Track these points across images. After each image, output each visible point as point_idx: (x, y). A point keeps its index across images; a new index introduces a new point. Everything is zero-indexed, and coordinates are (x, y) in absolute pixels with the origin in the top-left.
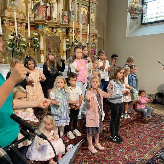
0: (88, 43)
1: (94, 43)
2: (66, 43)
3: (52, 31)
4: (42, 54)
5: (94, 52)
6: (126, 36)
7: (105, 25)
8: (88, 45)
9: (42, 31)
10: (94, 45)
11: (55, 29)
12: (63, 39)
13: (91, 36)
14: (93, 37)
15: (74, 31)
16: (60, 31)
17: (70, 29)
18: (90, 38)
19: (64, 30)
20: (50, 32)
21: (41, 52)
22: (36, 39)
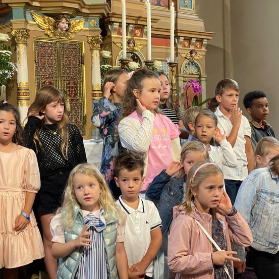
0: (173, 61)
1: (192, 63)
2: (101, 63)
3: (55, 28)
4: (24, 102)
5: (196, 90)
8: (174, 69)
9: (22, 26)
10: (192, 70)
11: (64, 20)
12: (91, 50)
13: (181, 39)
14: (190, 44)
15: (128, 24)
16: (81, 26)
17: (113, 19)
18: (180, 47)
19: (95, 22)
20: (49, 29)
21: (19, 94)
22: (4, 52)
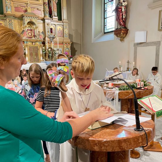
2: (42, 50)
4: (27, 57)
6: (92, 42)
7: (81, 34)
9: (26, 44)
10: (67, 49)
11: (34, 43)
12: (40, 48)
14: (66, 44)
17: (46, 42)
20: (31, 44)
